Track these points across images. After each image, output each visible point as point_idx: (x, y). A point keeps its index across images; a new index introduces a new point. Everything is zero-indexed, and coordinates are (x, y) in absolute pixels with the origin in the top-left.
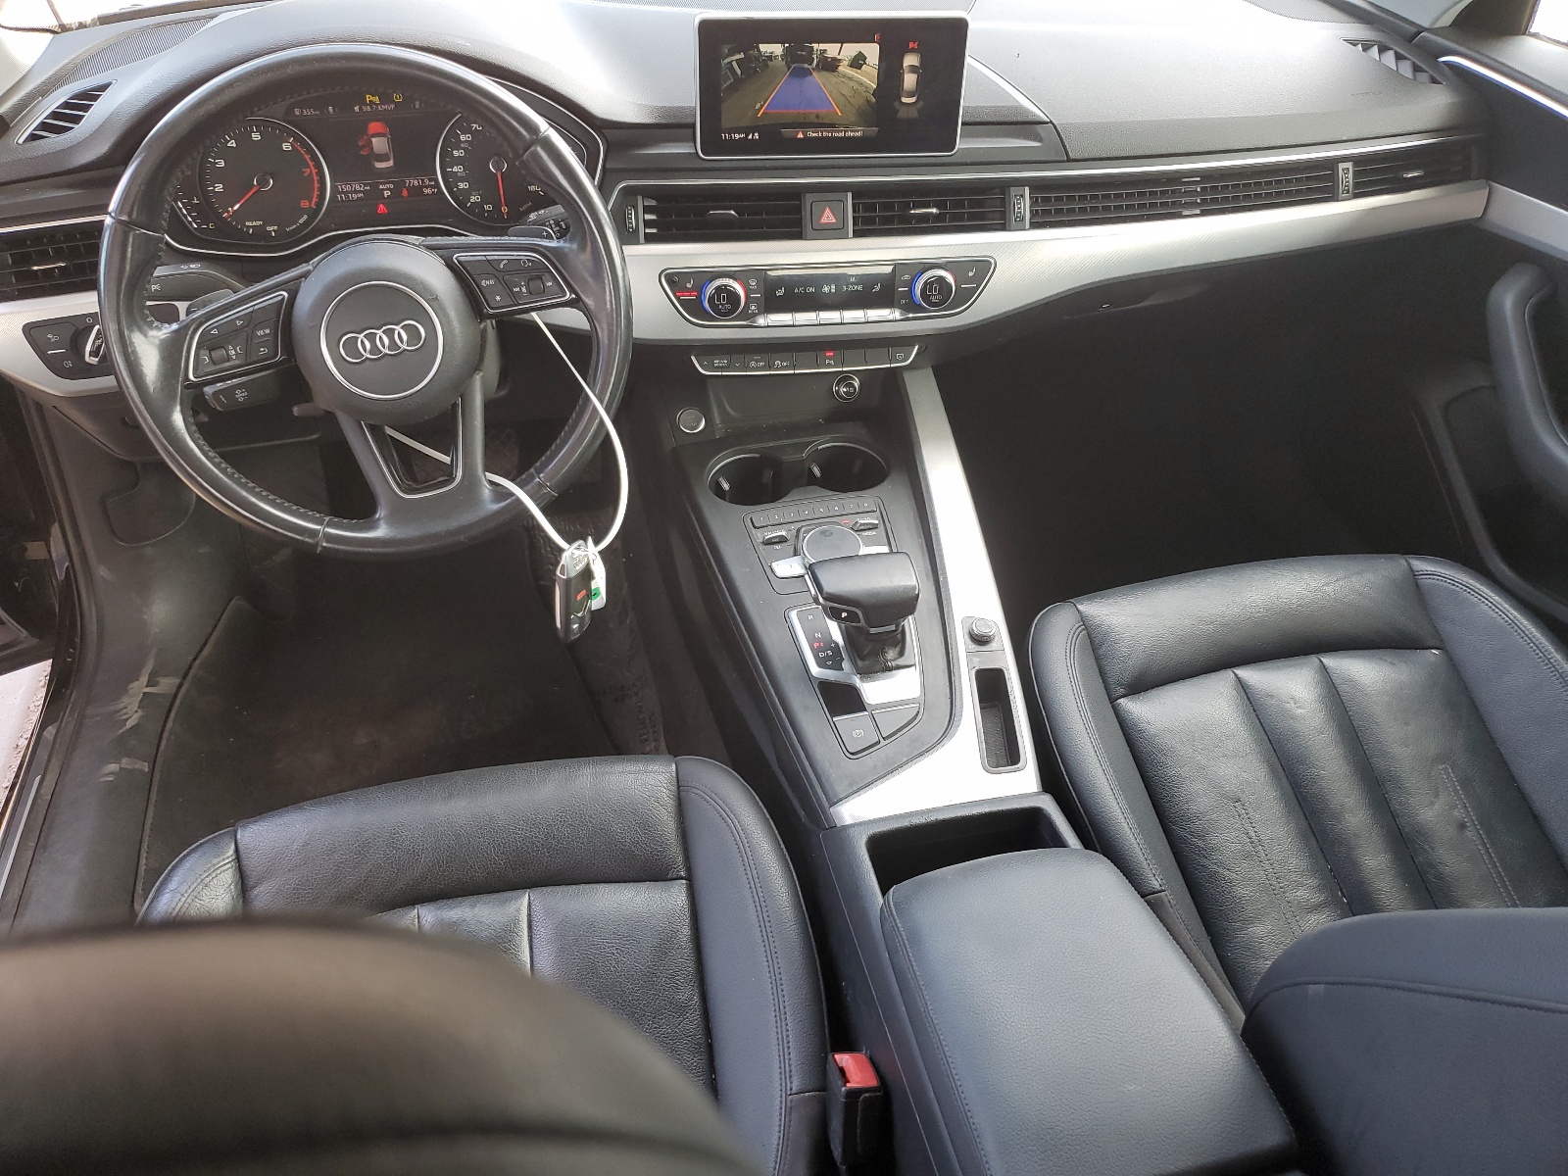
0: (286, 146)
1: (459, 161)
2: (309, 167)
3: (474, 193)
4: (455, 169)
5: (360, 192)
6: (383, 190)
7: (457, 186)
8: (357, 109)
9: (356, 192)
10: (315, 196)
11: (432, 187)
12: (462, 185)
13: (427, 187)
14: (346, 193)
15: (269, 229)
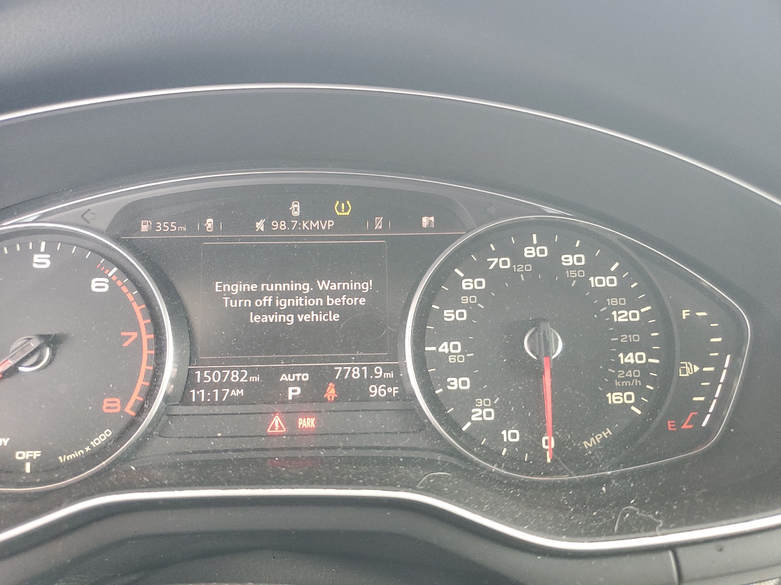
0: (99, 285)
1: (452, 331)
2: (137, 329)
3: (481, 402)
4: (444, 348)
5: (238, 385)
6: (287, 384)
7: (445, 384)
8: (260, 225)
9: (232, 386)
10: (138, 389)
11: (389, 383)
12: (456, 383)
13: (378, 382)
14: (210, 387)
15: (22, 455)
